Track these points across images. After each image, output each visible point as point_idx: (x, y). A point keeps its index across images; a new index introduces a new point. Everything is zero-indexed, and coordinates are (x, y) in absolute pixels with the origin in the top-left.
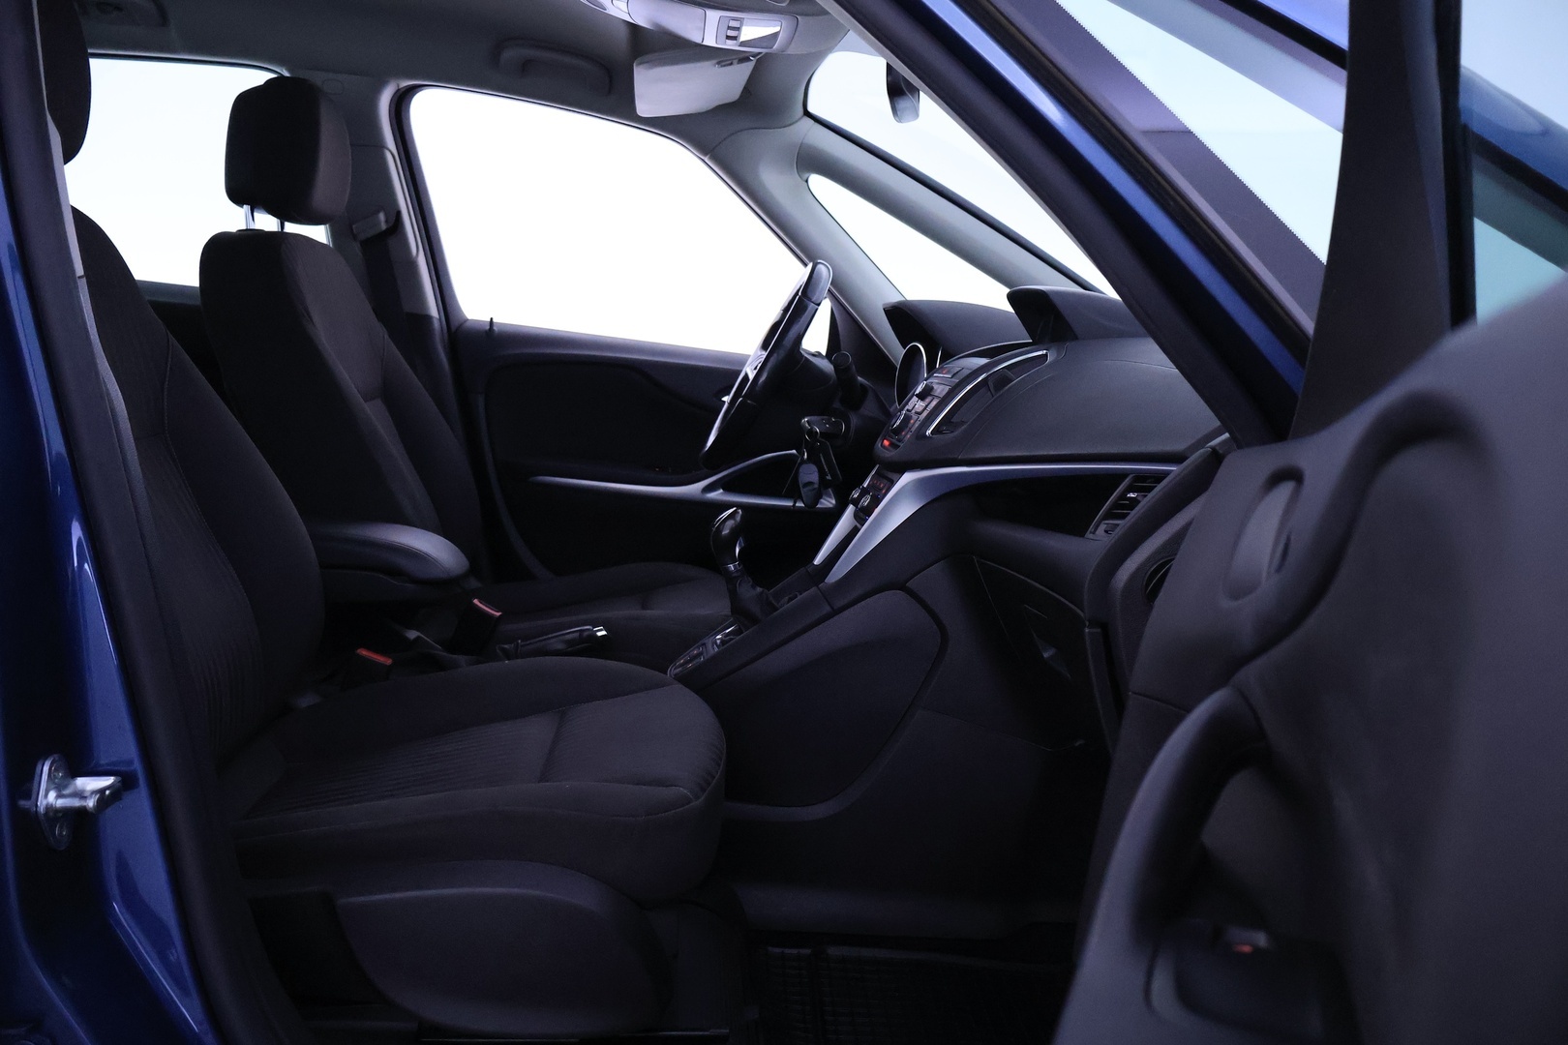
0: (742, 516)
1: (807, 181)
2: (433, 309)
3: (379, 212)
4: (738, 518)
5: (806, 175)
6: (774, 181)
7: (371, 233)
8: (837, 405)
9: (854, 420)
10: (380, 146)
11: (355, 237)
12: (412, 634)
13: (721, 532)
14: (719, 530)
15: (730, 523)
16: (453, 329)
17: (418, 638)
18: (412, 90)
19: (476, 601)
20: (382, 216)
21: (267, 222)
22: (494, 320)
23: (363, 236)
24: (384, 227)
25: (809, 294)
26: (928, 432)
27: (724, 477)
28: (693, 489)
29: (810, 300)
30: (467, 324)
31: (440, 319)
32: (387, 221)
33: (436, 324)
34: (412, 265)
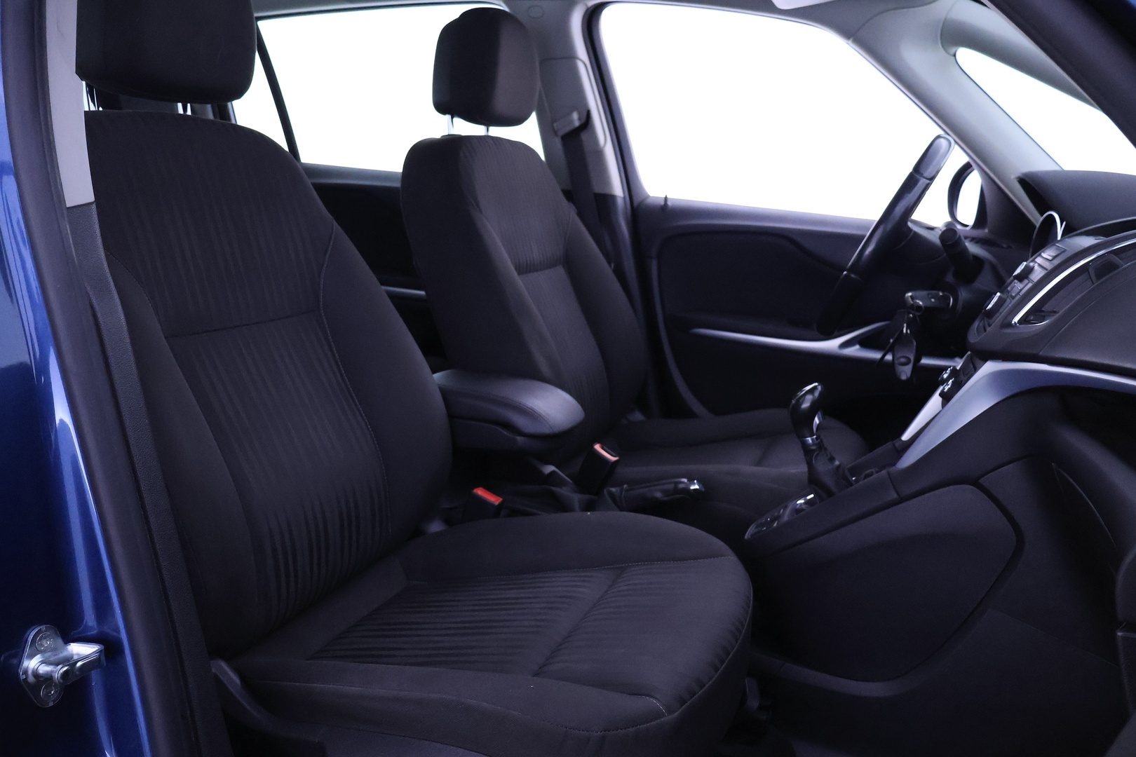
0: (820, 393)
1: (955, 55)
2: (618, 189)
3: (572, 112)
4: (817, 394)
5: (952, 51)
6: (918, 58)
7: (568, 129)
8: (950, 278)
9: (964, 294)
10: (571, 57)
11: (555, 133)
12: (550, 469)
13: (801, 405)
14: (799, 403)
15: (809, 397)
16: (636, 203)
17: (553, 472)
18: (599, 8)
19: (597, 447)
20: (575, 116)
21: (464, 128)
22: (668, 197)
23: (561, 133)
24: (577, 124)
25: (922, 170)
26: (1016, 319)
27: (862, 334)
28: (831, 345)
29: (921, 175)
30: (649, 201)
31: (624, 198)
32: (580, 119)
33: (620, 202)
34: (599, 154)
